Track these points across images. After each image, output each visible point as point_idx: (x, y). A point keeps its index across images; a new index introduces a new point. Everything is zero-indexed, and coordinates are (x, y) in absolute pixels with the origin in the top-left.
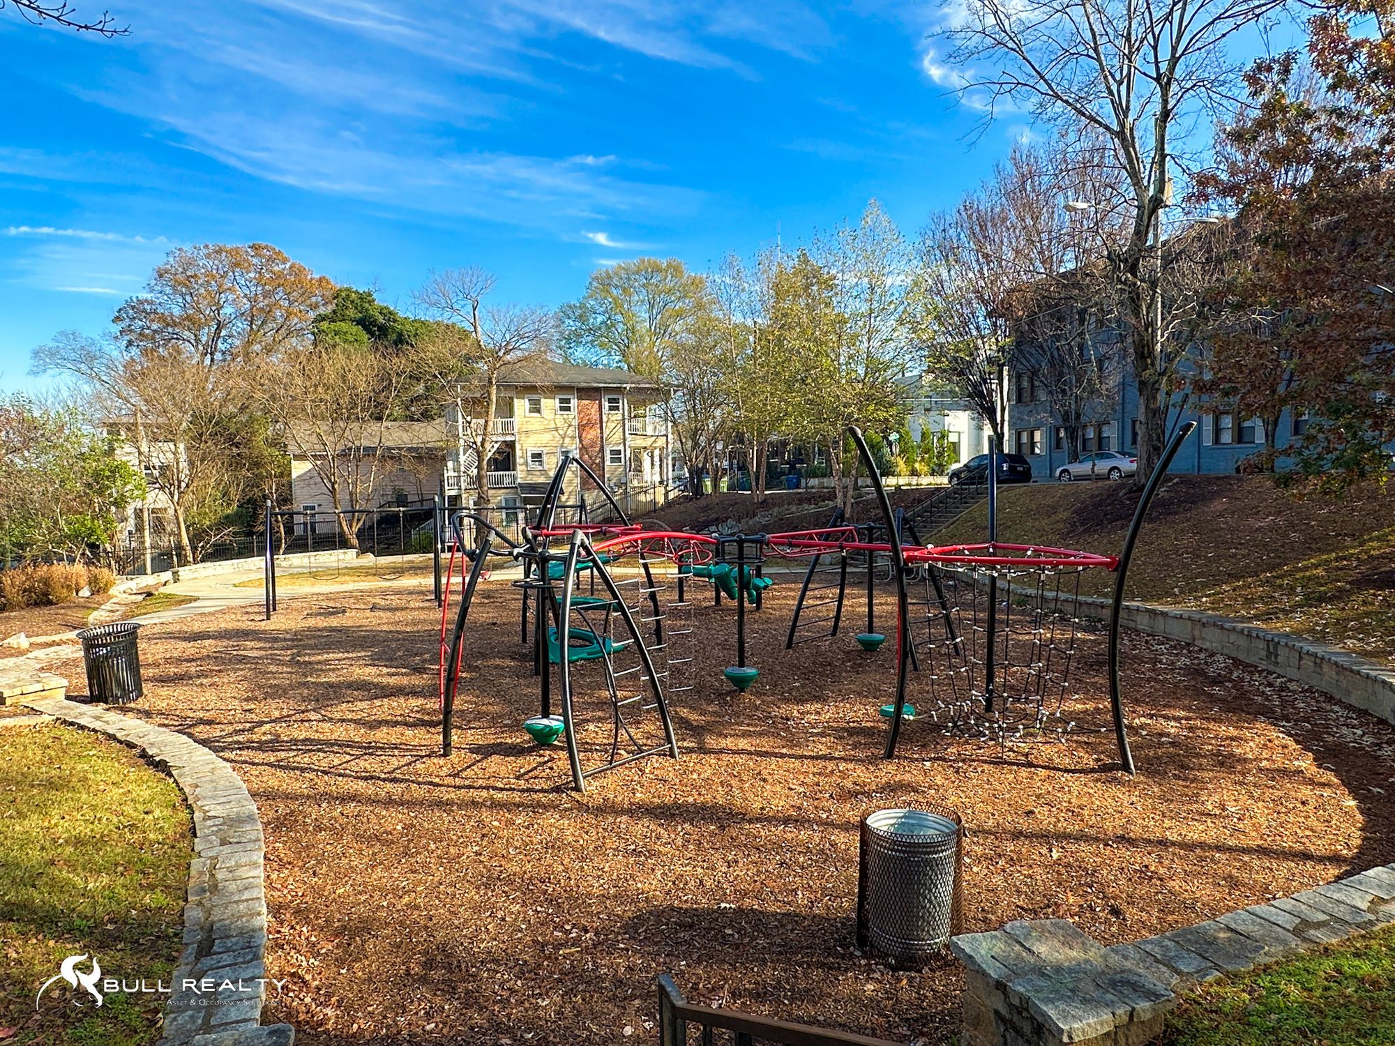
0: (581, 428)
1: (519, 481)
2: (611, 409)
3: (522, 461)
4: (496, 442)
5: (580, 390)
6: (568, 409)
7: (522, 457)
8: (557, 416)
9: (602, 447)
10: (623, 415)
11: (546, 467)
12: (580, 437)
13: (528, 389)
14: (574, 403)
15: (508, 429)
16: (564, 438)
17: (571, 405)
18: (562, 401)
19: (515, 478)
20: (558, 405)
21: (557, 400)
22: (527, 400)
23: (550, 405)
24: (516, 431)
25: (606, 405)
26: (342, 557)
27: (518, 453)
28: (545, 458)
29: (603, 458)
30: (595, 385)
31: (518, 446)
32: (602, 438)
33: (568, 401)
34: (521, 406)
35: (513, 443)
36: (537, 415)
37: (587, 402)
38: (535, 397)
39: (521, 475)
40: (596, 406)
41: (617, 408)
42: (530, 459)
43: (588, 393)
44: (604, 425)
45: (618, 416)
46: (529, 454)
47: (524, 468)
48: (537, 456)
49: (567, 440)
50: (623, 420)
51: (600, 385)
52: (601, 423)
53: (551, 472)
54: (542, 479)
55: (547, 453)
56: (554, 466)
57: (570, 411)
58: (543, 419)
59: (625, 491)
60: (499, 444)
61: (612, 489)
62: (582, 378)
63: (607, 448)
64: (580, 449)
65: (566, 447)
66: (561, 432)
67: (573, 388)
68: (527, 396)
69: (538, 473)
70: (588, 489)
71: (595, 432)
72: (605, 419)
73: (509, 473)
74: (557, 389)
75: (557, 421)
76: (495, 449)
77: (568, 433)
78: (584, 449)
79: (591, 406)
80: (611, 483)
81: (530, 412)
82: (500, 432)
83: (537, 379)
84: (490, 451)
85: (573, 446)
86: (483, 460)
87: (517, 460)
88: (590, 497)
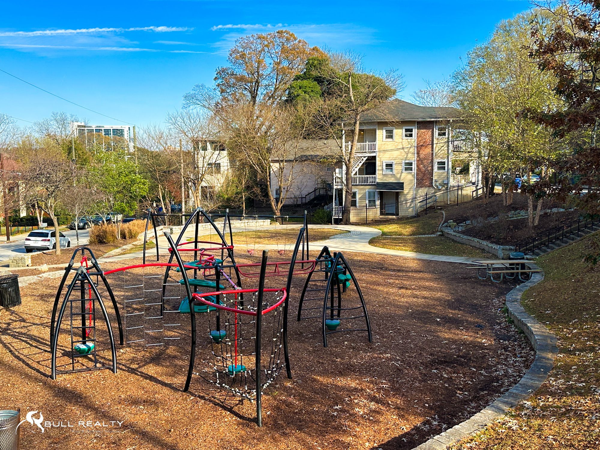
0: (419, 147)
1: (378, 181)
2: (440, 135)
3: (380, 168)
4: (365, 157)
5: (419, 123)
7: (381, 166)
8: (404, 140)
9: (432, 160)
10: (448, 138)
11: (395, 172)
12: (418, 153)
13: (382, 124)
14: (415, 132)
15: (372, 148)
16: (407, 154)
17: (413, 133)
18: (407, 130)
19: (375, 178)
20: (404, 133)
21: (404, 130)
22: (384, 131)
23: (399, 133)
24: (377, 150)
25: (436, 132)
26: (262, 224)
27: (378, 163)
28: (394, 167)
29: (432, 166)
30: (429, 120)
31: (377, 159)
32: (432, 154)
33: (411, 130)
34: (381, 134)
35: (374, 158)
36: (390, 140)
37: (422, 130)
38: (390, 128)
39: (380, 176)
40: (430, 133)
41: (444, 134)
42: (384, 167)
43: (424, 124)
44: (435, 146)
45: (444, 139)
46: (384, 164)
47: (381, 172)
48: (389, 166)
49: (410, 155)
50: (448, 142)
51: (433, 120)
52: (433, 144)
53: (398, 176)
54: (392, 180)
55: (396, 164)
56: (400, 172)
57: (412, 136)
58: (394, 143)
59: (447, 189)
60: (366, 158)
61: (438, 187)
62: (422, 115)
63: (436, 161)
64: (418, 161)
65: (409, 160)
66: (406, 150)
67: (414, 122)
68: (384, 128)
69: (390, 176)
70: (421, 187)
71: (428, 150)
72: (435, 141)
73: (372, 176)
74: (404, 123)
75: (403, 143)
76: (364, 161)
77: (410, 151)
78: (420, 161)
79: (426, 133)
80: (437, 184)
81: (386, 138)
82: (367, 150)
83: (389, 117)
84: (360, 162)
85: (413, 159)
86: (349, 169)
87: (377, 168)
88: (422, 192)
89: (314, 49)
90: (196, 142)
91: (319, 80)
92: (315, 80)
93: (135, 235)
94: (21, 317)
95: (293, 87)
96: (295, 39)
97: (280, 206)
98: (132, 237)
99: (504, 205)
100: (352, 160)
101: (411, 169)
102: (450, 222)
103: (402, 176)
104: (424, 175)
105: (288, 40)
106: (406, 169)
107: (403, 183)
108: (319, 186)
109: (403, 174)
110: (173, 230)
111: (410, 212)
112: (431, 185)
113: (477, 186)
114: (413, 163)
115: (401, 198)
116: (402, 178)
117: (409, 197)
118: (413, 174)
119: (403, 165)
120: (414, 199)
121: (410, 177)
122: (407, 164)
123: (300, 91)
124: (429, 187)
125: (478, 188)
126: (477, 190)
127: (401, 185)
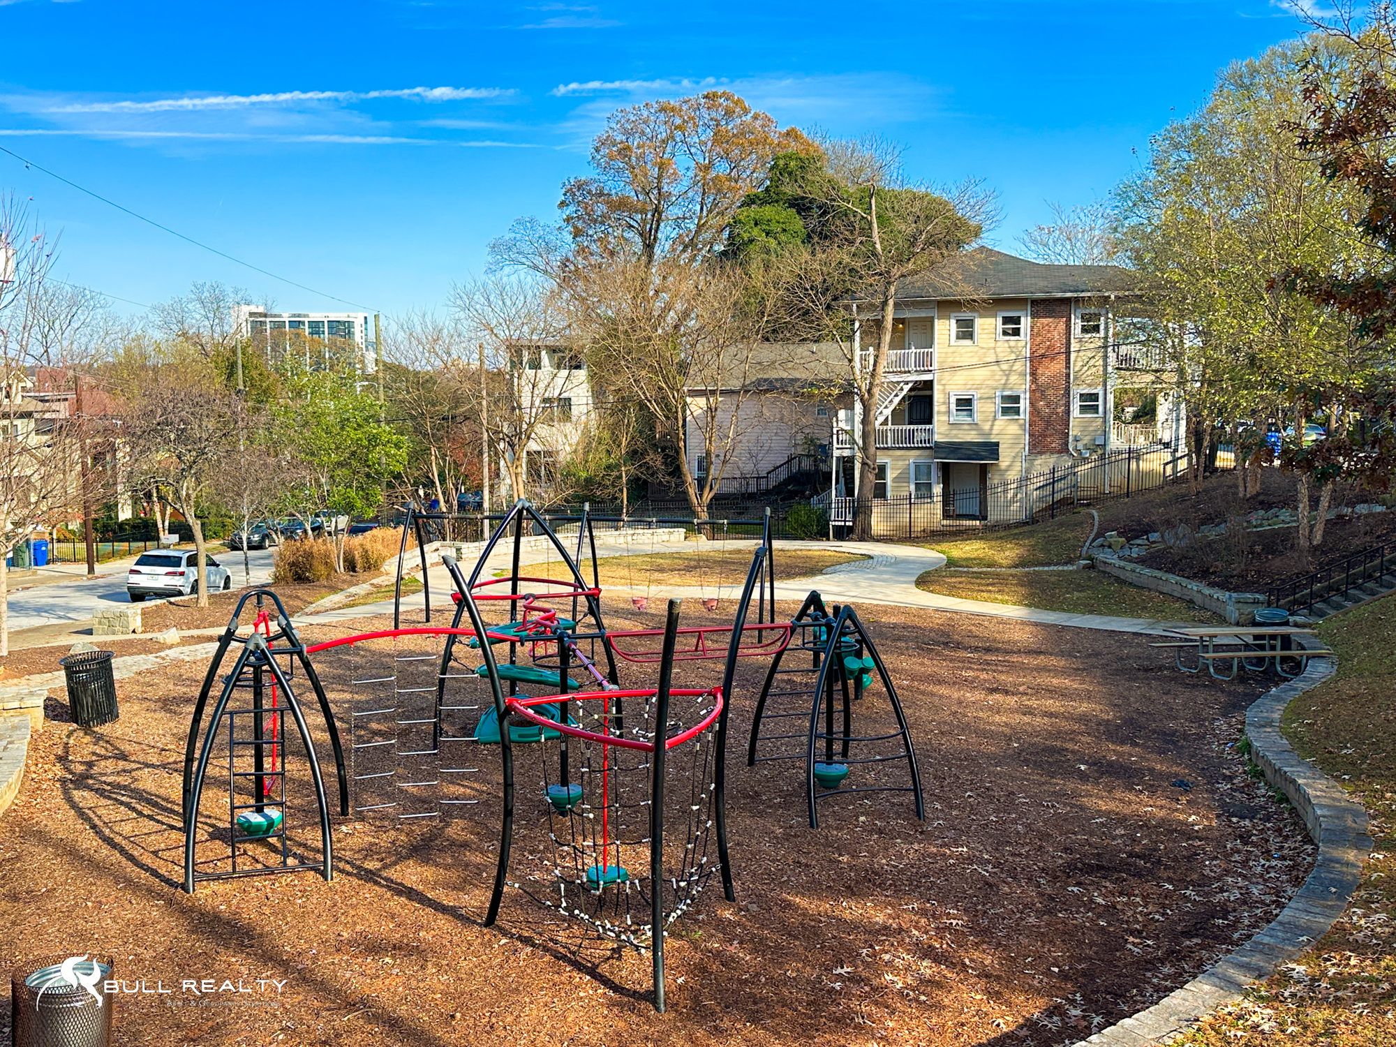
0: (1036, 360)
1: (937, 438)
2: (1085, 330)
3: (943, 408)
4: (907, 383)
5: (1035, 302)
6: (1016, 332)
7: (944, 403)
8: (999, 344)
9: (1067, 390)
10: (1106, 338)
11: (977, 417)
12: (1033, 374)
13: (948, 306)
14: (1026, 323)
15: (925, 363)
16: (1008, 375)
17: (1022, 326)
18: (1006, 320)
19: (931, 432)
20: (1000, 327)
21: (1000, 320)
22: (953, 322)
23: (988, 326)
24: (935, 366)
25: (1077, 324)
26: (666, 537)
27: (938, 397)
28: (976, 405)
29: (1068, 405)
30: (1059, 295)
31: (936, 387)
32: (1068, 375)
33: (1017, 321)
34: (945, 328)
35: (929, 385)
36: (968, 342)
37: (1045, 321)
38: (966, 315)
39: (943, 428)
40: (1062, 326)
41: (1096, 329)
42: (953, 407)
43: (1048, 307)
44: (1073, 356)
45: (1096, 340)
46: (953, 400)
47: (945, 418)
48: (965, 404)
49: (1014, 378)
50: (1106, 347)
51: (1069, 295)
52: (1068, 353)
53: (987, 427)
54: (971, 437)
55: (981, 398)
56: (991, 418)
57: (1019, 335)
58: (977, 349)
59: (1102, 457)
60: (910, 385)
61: (1081, 454)
62: (1042, 284)
63: (1076, 391)
64: (1032, 391)
65: (1011, 389)
66: (1005, 367)
67: (1025, 300)
68: (953, 315)
69: (966, 427)
70: (1041, 453)
71: (1057, 367)
72: (1074, 346)
73: (923, 427)
74: (999, 302)
75: (998, 350)
76: (904, 392)
77: (1014, 368)
78: (1038, 392)
79: (1053, 327)
80: (1080, 446)
81: (958, 338)
82: (912, 368)
83: (965, 290)
84: (896, 395)
85: (1021, 386)
86: (870, 411)
87: (936, 409)
88: (1044, 464)
89: (788, 134)
90: (515, 350)
91: (801, 206)
92: (791, 206)
93: (376, 562)
94: (118, 749)
95: (740, 222)
96: (746, 112)
97: (707, 496)
98: (369, 568)
99: (1241, 495)
100: (876, 391)
101: (1017, 411)
102: (1111, 536)
103: (995, 427)
104: (1048, 423)
105: (729, 113)
106: (1005, 411)
107: (997, 444)
108: (799, 451)
109: (997, 423)
110: (463, 551)
111: (1015, 512)
112: (1064, 449)
113: (1176, 450)
114: (1022, 396)
115: (994, 480)
116: (994, 432)
117: (1013, 475)
118: (1022, 422)
119: (998, 400)
120: (1024, 481)
121: (1013, 429)
122: (1006, 399)
123: (756, 232)
124: (1060, 452)
125: (1179, 454)
126: (1174, 461)
127: (992, 449)
